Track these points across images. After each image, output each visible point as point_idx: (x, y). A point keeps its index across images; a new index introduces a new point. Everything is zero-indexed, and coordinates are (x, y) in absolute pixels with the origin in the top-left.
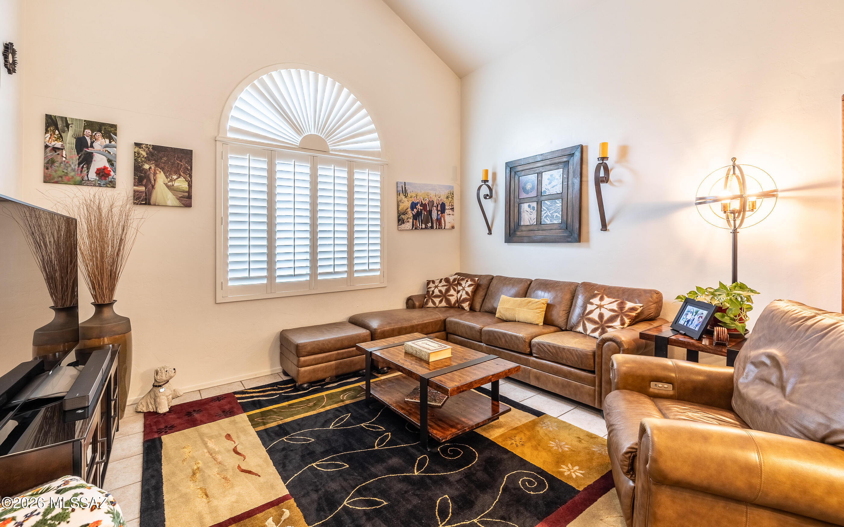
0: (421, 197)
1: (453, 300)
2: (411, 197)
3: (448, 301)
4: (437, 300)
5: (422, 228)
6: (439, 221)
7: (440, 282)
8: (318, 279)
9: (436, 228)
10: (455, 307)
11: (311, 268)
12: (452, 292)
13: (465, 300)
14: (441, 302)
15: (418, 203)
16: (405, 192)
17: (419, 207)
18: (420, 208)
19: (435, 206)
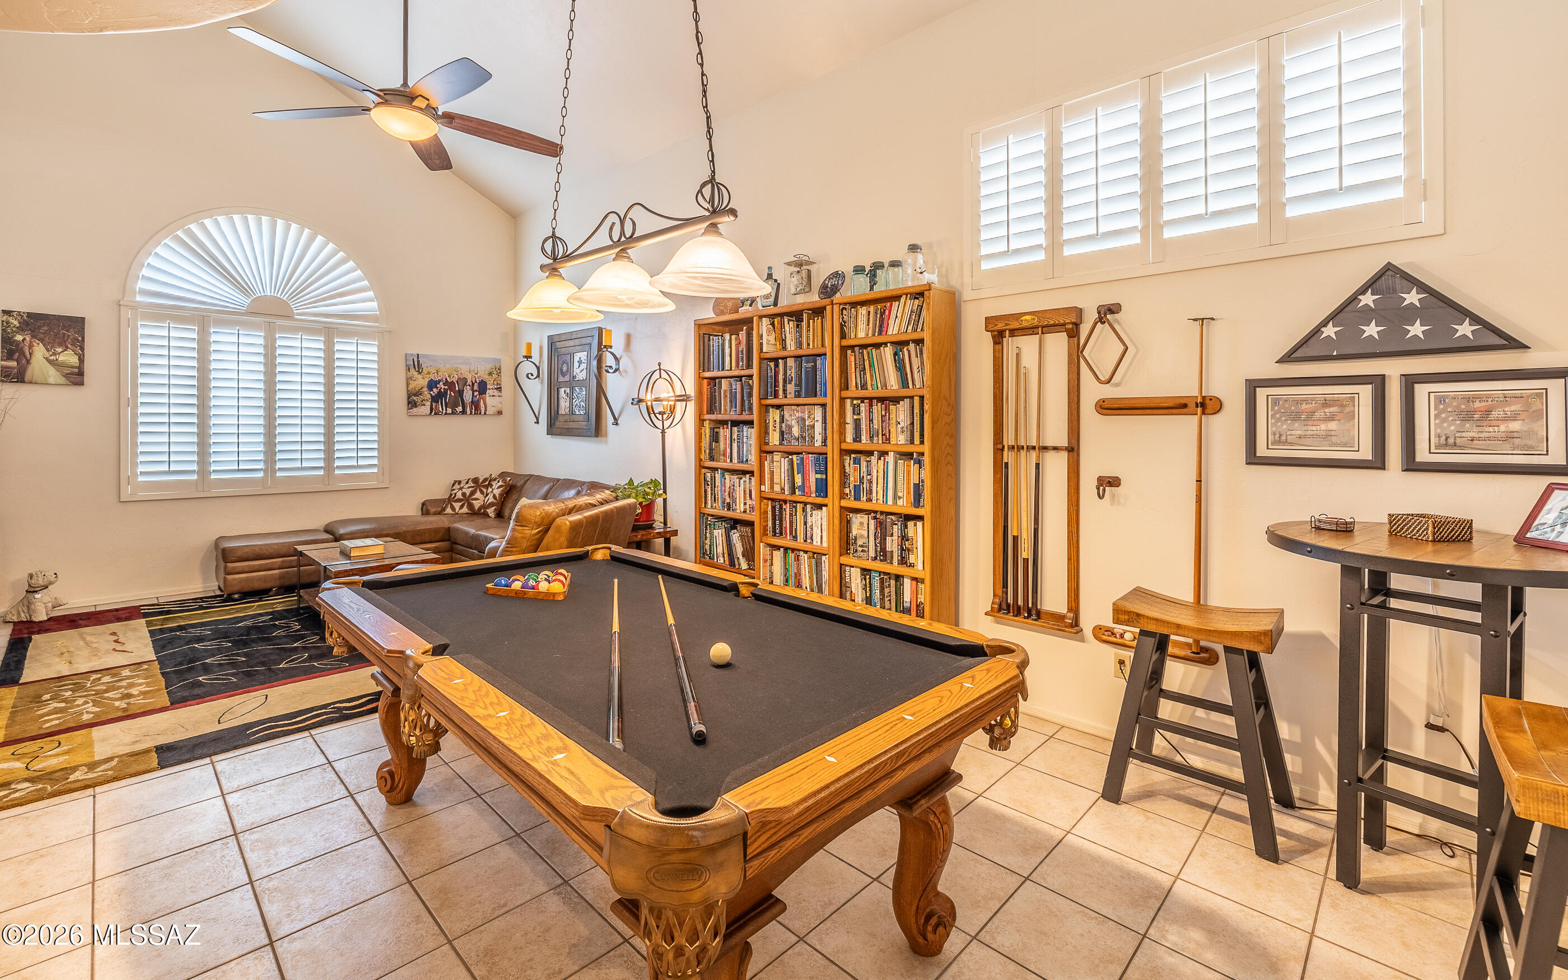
0: (445, 372)
1: (477, 505)
2: (429, 373)
3: (471, 506)
4: (457, 505)
5: (446, 414)
6: (476, 405)
7: (467, 483)
8: (277, 475)
9: (471, 413)
10: (480, 514)
11: (265, 462)
12: (478, 495)
13: (491, 505)
14: (461, 507)
15: (439, 381)
16: (419, 368)
17: (441, 385)
18: (443, 387)
19: (469, 385)
